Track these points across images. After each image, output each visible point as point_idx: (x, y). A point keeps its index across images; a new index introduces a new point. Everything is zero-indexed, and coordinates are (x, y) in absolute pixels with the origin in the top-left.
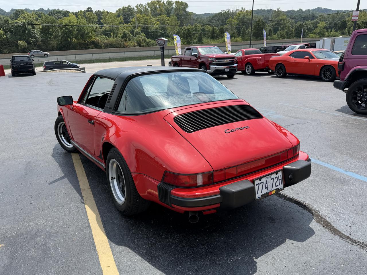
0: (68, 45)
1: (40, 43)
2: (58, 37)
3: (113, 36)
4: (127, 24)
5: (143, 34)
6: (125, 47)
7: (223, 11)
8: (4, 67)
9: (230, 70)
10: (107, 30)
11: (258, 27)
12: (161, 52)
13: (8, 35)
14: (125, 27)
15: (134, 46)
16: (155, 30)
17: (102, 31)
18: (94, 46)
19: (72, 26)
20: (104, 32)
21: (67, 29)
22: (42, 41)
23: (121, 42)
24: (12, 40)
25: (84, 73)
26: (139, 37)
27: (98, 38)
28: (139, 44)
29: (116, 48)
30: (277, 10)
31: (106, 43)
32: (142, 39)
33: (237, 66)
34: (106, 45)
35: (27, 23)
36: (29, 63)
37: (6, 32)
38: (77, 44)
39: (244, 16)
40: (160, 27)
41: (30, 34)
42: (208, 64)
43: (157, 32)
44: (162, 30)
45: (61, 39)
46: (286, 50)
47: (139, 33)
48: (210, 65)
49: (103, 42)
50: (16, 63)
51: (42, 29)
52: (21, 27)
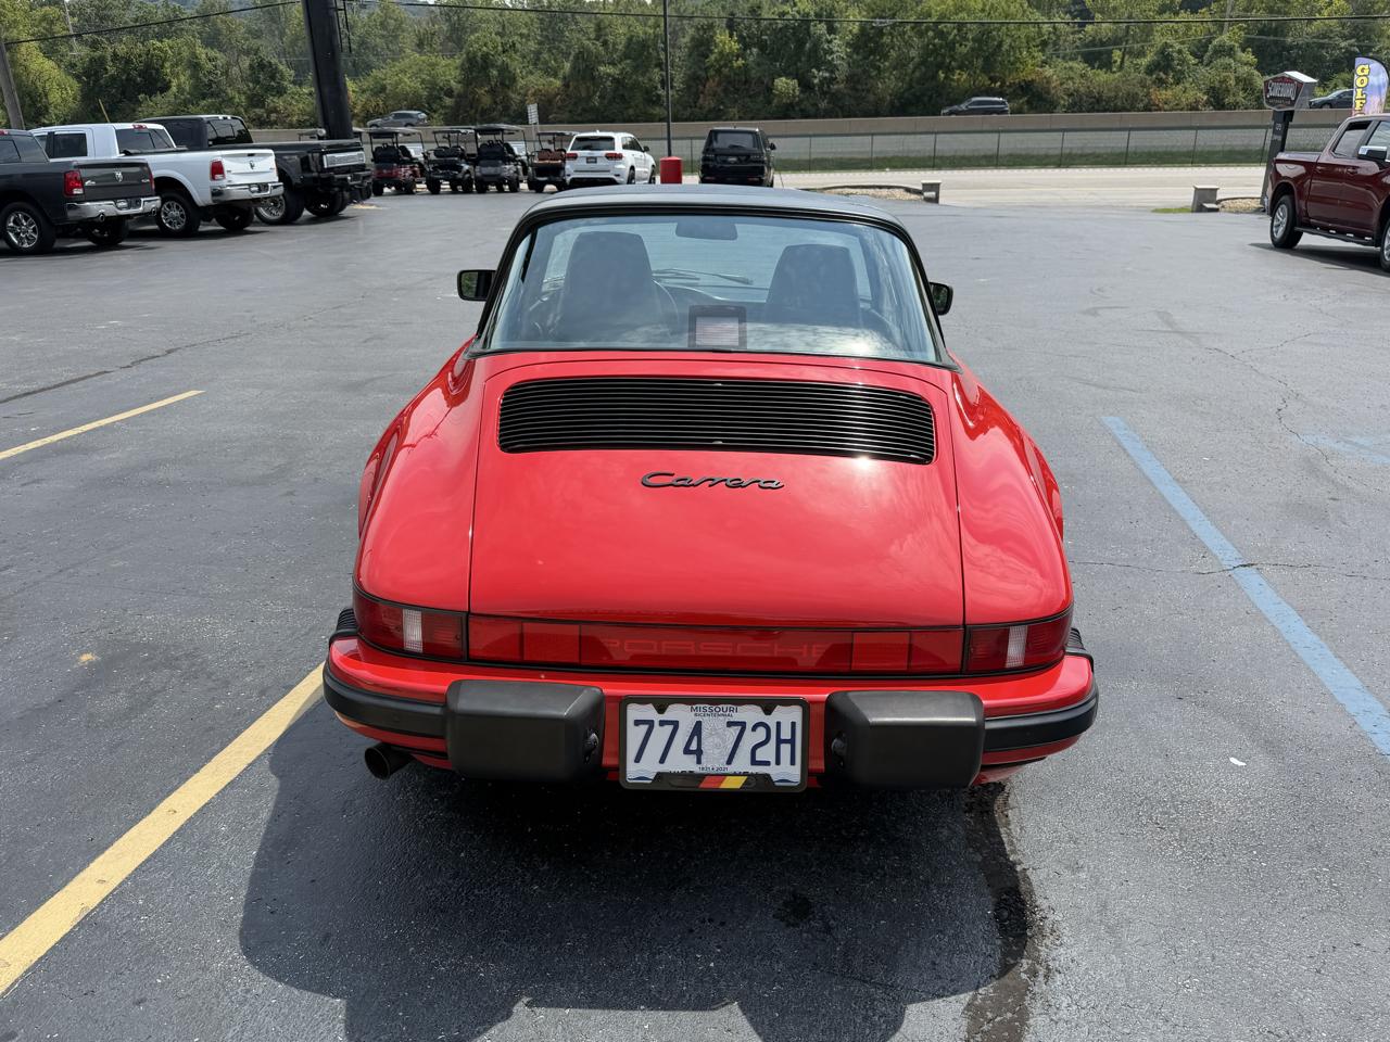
0: (931, 97)
1: (842, 86)
2: (904, 65)
3: (1122, 62)
4: (1192, 13)
5: (1249, 57)
6: (1150, 110)
8: (682, 168)
10: (1100, 40)
12: (1275, 132)
13: (751, 59)
14: (1180, 25)
15: (1194, 107)
16: (1318, 37)
17: (1078, 43)
18: (1028, 102)
19: (960, 26)
20: (1087, 46)
21: (941, 35)
22: (850, 79)
23: (1138, 90)
24: (758, 74)
25: (931, 207)
26: (1227, 68)
27: (1048, 71)
28: (1217, 99)
29: (1114, 111)
31: (1077, 91)
32: (1237, 78)
34: (1077, 100)
35: (816, 15)
36: (754, 154)
37: (746, 46)
38: (966, 92)
40: (1343, 26)
41: (817, 58)
43: (1322, 46)
44: (1352, 37)
45: (913, 72)
47: (1230, 52)
49: (1065, 86)
50: (716, 155)
51: (857, 37)
52: (793, 29)
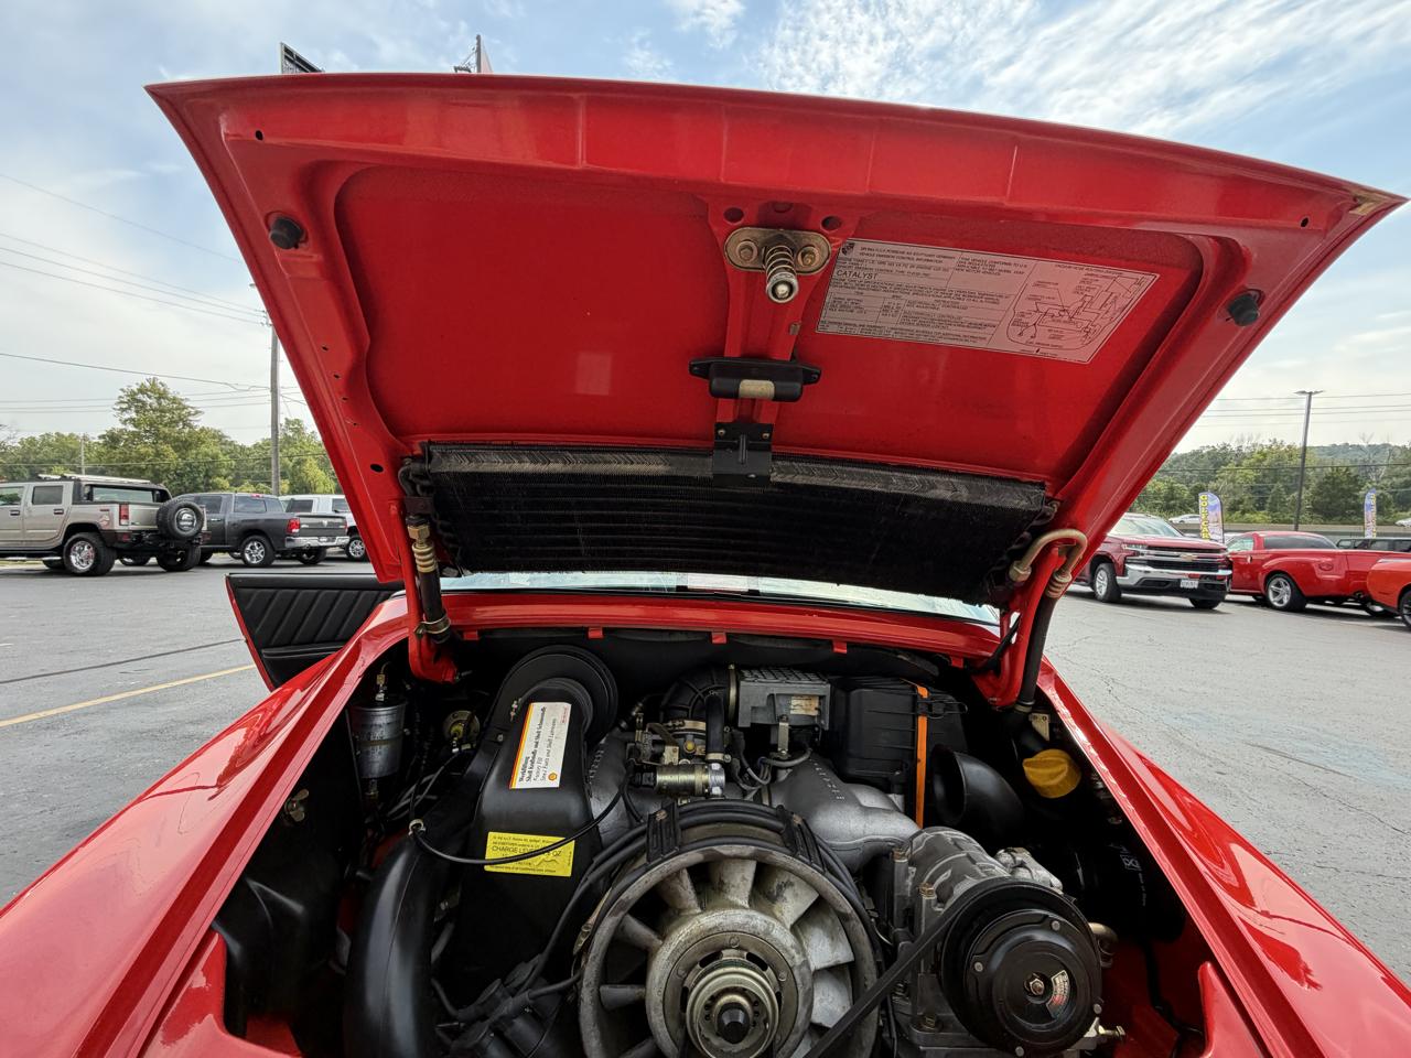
7: (1208, 447)
9: (1199, 585)
11: (1333, 489)
33: (1230, 577)
42: (1120, 562)
48: (1125, 561)
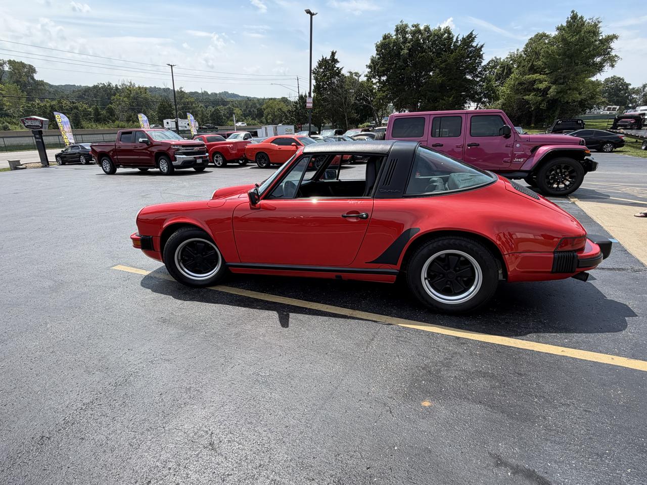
12: (36, 138)
30: (179, 90)
39: (137, 93)
46: (229, 137)
